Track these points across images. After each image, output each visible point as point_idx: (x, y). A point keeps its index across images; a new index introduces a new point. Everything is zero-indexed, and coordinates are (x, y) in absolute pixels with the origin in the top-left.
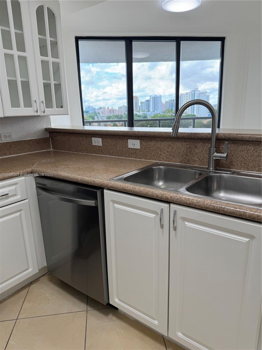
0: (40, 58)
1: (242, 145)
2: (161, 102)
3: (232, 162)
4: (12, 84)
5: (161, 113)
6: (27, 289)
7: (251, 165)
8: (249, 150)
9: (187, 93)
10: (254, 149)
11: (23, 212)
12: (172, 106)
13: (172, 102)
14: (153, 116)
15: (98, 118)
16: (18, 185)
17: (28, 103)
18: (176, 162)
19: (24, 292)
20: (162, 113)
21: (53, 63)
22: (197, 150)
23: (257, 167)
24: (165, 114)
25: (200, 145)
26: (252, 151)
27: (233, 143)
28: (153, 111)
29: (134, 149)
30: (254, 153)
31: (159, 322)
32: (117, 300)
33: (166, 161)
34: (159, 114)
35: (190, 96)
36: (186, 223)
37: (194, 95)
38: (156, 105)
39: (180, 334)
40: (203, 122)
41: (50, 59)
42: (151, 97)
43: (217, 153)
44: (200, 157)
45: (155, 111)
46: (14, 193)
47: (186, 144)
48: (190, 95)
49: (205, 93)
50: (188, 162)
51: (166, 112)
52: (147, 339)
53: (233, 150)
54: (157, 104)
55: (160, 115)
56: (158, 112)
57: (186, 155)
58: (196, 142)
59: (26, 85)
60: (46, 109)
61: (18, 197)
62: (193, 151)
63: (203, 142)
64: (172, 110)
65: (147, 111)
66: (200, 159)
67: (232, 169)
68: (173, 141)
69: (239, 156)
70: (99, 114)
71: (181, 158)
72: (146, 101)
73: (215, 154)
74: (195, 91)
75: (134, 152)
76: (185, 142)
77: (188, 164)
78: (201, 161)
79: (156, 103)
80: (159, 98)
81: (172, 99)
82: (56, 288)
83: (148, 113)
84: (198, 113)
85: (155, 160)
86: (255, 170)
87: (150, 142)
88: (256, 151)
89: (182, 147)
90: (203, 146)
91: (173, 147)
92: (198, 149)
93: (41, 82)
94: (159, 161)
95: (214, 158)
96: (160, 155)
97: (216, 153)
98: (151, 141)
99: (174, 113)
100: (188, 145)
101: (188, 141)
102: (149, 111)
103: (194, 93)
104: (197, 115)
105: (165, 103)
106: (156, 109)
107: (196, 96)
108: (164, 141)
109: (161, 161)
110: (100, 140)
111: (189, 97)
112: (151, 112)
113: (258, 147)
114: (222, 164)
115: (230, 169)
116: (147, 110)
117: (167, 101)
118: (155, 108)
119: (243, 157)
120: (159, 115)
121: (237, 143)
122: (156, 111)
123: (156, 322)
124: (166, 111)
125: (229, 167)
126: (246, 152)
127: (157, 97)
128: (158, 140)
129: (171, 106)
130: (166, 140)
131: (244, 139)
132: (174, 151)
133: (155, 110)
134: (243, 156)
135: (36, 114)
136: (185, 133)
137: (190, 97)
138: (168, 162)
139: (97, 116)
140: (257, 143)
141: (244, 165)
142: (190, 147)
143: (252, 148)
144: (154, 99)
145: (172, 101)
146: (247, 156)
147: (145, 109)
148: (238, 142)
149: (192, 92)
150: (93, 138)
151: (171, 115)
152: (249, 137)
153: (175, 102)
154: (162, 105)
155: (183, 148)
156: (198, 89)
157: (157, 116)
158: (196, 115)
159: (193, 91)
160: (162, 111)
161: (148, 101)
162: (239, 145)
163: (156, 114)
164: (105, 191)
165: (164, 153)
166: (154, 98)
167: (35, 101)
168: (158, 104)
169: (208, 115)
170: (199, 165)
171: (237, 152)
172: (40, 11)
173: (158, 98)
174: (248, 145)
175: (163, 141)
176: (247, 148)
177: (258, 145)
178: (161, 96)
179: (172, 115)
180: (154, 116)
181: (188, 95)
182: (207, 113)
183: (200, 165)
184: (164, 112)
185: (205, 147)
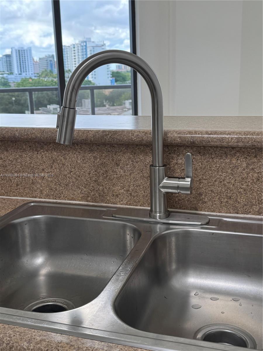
1: (221, 156)
2: (31, 59)
3: (200, 194)
5: (33, 78)
7: (242, 200)
8: (236, 167)
9: (74, 45)
10: (248, 165)
12: (51, 65)
13: (51, 59)
14: (20, 81)
18: (73, 199)
20: (35, 76)
22: (120, 171)
23: (256, 205)
24: (41, 78)
25: (125, 158)
26: (244, 170)
27: (200, 153)
28: (19, 74)
30: (247, 174)
33: (48, 196)
34: (30, 78)
35: (78, 49)
37: (86, 49)
38: (24, 63)
40: (104, 92)
42: (14, 50)
43: (170, 177)
44: (129, 186)
45: (22, 73)
47: (94, 157)
48: (80, 48)
49: (103, 46)
50: (102, 197)
51: (43, 76)
53: (201, 168)
54: (24, 61)
55: (33, 80)
56: (28, 75)
57: (95, 181)
58: (116, 152)
62: (110, 172)
63: (132, 151)
64: (51, 72)
65: (8, 74)
66: (128, 191)
67: (201, 210)
68: (63, 150)
69: (215, 181)
71: (85, 190)
72: (5, 57)
73: (165, 181)
74: (86, 42)
76: (91, 151)
77: (102, 201)
78: (131, 194)
79: (24, 59)
80: (28, 51)
81: (51, 54)
83: (10, 76)
84: (95, 78)
85: (22, 196)
86: (251, 210)
87: (5, 153)
88: (253, 169)
89: (85, 163)
90: (133, 161)
91: (64, 165)
92: (121, 168)
94: (33, 197)
95: (163, 190)
96: (33, 183)
97: (167, 180)
98: (7, 151)
99: (55, 78)
100: (98, 160)
101: (98, 149)
102: (12, 73)
103: (86, 46)
104: (93, 80)
105: (38, 61)
106: (25, 71)
107: (88, 50)
108: (39, 149)
109: (35, 197)
111: (78, 52)
112: (15, 75)
113: (255, 160)
114: (179, 200)
115: (197, 210)
116: (8, 71)
117: (41, 57)
118: (22, 69)
119: (224, 185)
120: (30, 81)
121: (208, 153)
122: (24, 74)
124: (42, 73)
125: (193, 206)
126: (229, 171)
127: (24, 51)
128: (24, 147)
129: (49, 66)
130: (45, 147)
131: (225, 144)
132: (66, 173)
133: (22, 71)
134: (224, 181)
136: (88, 131)
137: (80, 51)
138: (53, 199)
140: (253, 150)
141: (227, 202)
142: (103, 164)
143: (242, 163)
144: (19, 53)
145: (50, 57)
146: (233, 181)
147: (4, 70)
148: (212, 150)
149: (82, 44)
151: (50, 80)
152: (237, 138)
153: (55, 60)
154: (33, 64)
155: (87, 165)
156: (90, 39)
157: (27, 82)
158: (92, 82)
159: (83, 42)
160: (35, 74)
161: (8, 56)
162: (213, 156)
163: (25, 78)
165: (43, 178)
166: (19, 51)
168: (26, 61)
169: (110, 82)
170: (126, 204)
171: (210, 172)
173: (26, 52)
174: (233, 156)
175: (36, 150)
176: (231, 163)
177: (256, 157)
178: (30, 48)
179: (52, 81)
180: (22, 83)
181: (76, 49)
182: (108, 78)
183: (130, 205)
184: (38, 75)
185: (137, 162)
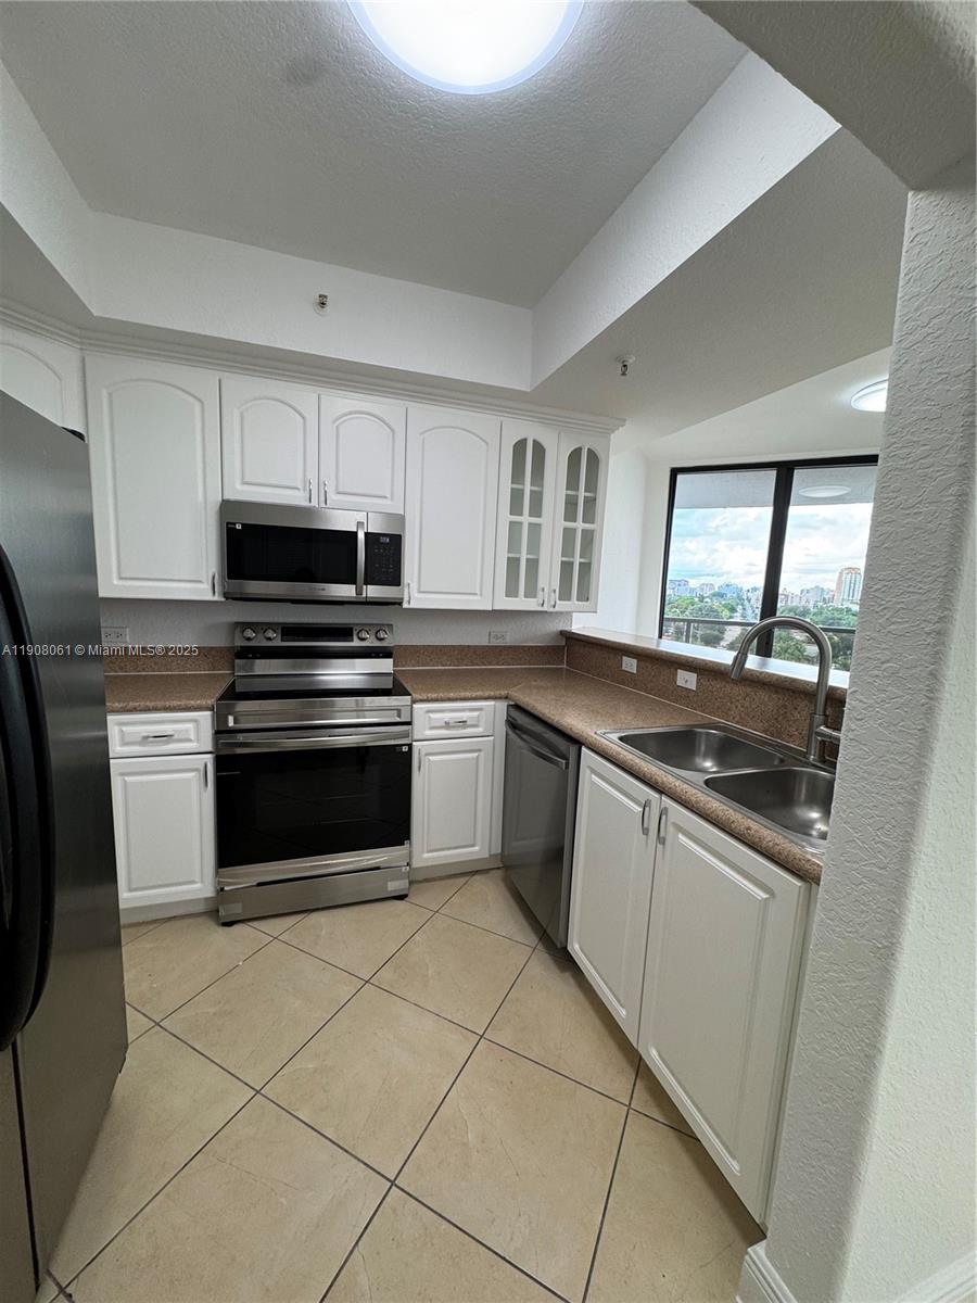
0: (562, 524)
4: (513, 564)
6: (467, 878)
11: (482, 754)
15: (744, 609)
16: (483, 713)
17: (531, 592)
18: (752, 729)
19: (462, 880)
21: (583, 530)
22: (796, 715)
29: (687, 689)
31: (627, 1015)
32: (577, 946)
36: (680, 836)
39: (654, 1053)
41: (580, 525)
44: (803, 730)
46: (474, 723)
50: (779, 734)
52: (611, 1044)
57: (775, 719)
59: (533, 565)
60: (558, 602)
61: (479, 730)
62: (789, 714)
66: (801, 734)
68: (755, 687)
70: (749, 601)
71: (766, 724)
73: (821, 728)
75: (684, 695)
76: (777, 692)
82: (507, 895)
89: (770, 702)
93: (558, 559)
94: (726, 720)
95: (818, 737)
96: (729, 709)
97: (824, 727)
98: (716, 680)
100: (781, 702)
110: (634, 662)
123: (623, 1012)
135: (540, 609)
139: (742, 605)
142: (785, 706)
150: (624, 658)
155: (771, 704)
164: (583, 749)
165: (737, 707)
167: (543, 590)
170: (797, 745)
172: (575, 456)
